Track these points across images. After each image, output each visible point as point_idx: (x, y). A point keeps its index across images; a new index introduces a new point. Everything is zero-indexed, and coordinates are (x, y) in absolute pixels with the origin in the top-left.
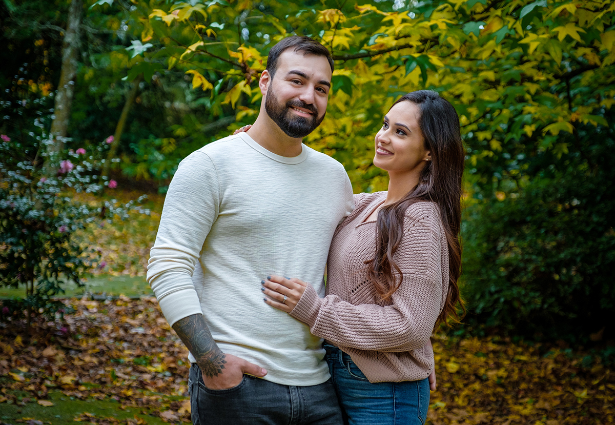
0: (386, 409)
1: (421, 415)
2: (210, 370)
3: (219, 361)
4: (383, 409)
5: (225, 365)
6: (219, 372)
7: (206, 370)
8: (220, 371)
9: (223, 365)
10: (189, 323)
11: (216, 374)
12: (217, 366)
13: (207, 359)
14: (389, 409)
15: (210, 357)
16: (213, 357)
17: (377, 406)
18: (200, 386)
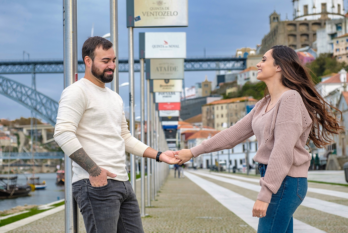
1: (299, 194)
2: (95, 174)
3: (99, 170)
15: (95, 168)
18: (89, 186)
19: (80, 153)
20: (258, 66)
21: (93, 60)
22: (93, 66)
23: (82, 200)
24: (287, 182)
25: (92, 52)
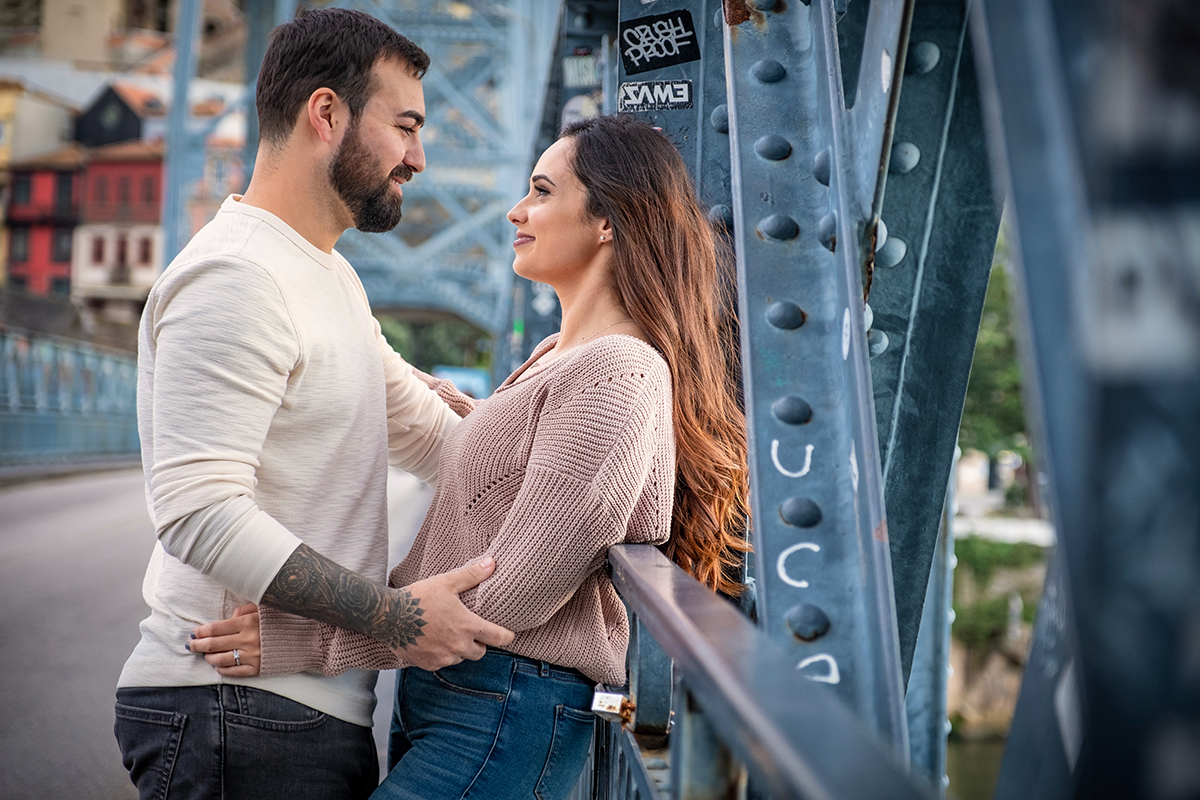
0: (472, 753)
2: (403, 633)
3: (408, 606)
4: (465, 750)
5: (421, 606)
6: (420, 625)
7: (395, 638)
8: (420, 623)
9: (418, 609)
10: (311, 578)
11: (419, 633)
12: (410, 618)
13: (384, 618)
14: (477, 754)
15: (387, 610)
16: (393, 607)
17: (459, 739)
18: (231, 721)
19: (293, 577)
20: (514, 221)
21: (355, 112)
22: (350, 142)
23: (176, 781)
24: (506, 727)
25: (359, 69)
